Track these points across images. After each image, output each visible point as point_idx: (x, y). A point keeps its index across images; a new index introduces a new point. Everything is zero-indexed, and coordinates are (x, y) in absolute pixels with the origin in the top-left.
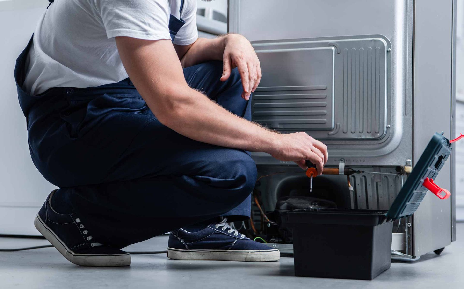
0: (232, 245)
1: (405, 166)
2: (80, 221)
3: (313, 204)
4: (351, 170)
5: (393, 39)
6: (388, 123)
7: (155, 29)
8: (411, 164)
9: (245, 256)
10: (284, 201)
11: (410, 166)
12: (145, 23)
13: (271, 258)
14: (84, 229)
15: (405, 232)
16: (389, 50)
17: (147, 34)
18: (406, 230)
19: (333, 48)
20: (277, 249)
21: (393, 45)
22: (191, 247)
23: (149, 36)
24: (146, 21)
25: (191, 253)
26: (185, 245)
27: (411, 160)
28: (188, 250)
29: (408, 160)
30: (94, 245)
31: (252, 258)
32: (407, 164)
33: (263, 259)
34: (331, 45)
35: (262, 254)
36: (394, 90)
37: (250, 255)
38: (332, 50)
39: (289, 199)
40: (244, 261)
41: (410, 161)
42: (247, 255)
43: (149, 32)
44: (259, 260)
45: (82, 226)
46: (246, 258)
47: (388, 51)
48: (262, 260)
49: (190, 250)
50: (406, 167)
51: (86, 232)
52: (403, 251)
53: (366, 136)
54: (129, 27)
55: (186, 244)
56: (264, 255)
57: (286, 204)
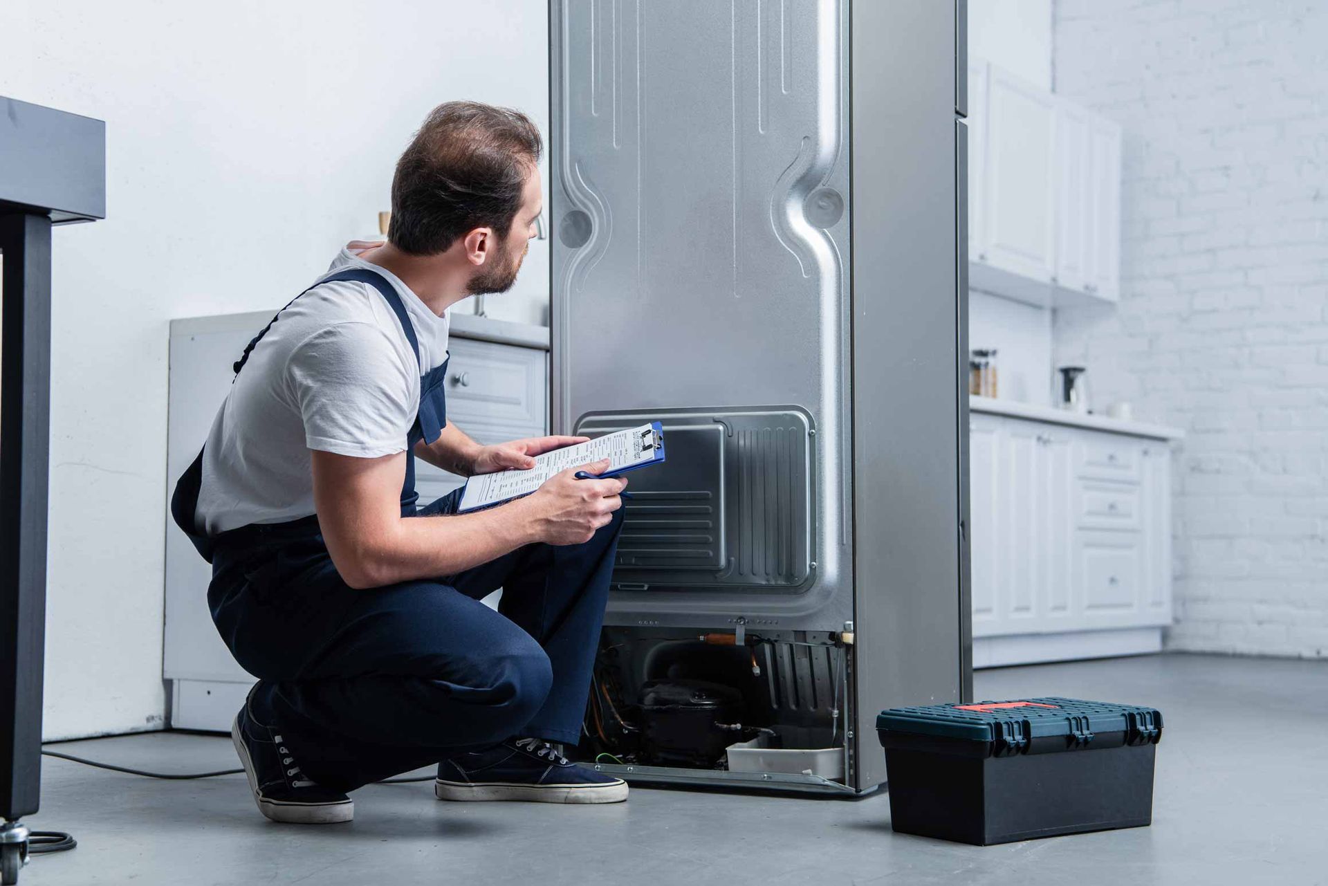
0: (543, 777)
1: (843, 632)
2: (282, 741)
3: (698, 696)
4: (757, 638)
5: (819, 412)
6: (813, 558)
7: (377, 439)
8: (852, 628)
9: (565, 795)
10: (650, 689)
11: (850, 632)
12: (361, 429)
13: (610, 798)
14: (286, 756)
15: (843, 746)
16: (812, 433)
17: (364, 449)
18: (846, 744)
19: (721, 428)
20: (623, 781)
21: (820, 424)
22: (474, 779)
23: (367, 451)
24: (364, 426)
25: (475, 788)
26: (465, 776)
27: (852, 623)
28: (469, 784)
29: (848, 622)
30: (297, 784)
31: (577, 797)
32: (846, 630)
33: (596, 799)
34: (716, 421)
35: (593, 791)
36: (821, 502)
37: (573, 793)
38: (719, 431)
39: (657, 686)
40: (564, 801)
41: (850, 624)
42: (568, 792)
43: (367, 445)
44: (588, 802)
45: (284, 750)
46: (566, 797)
47: (809, 434)
48: (594, 801)
49: (473, 784)
50: (844, 635)
51: (287, 761)
52: (841, 781)
53: (776, 581)
54: (334, 436)
55: (467, 774)
56: (599, 793)
57: (652, 695)
